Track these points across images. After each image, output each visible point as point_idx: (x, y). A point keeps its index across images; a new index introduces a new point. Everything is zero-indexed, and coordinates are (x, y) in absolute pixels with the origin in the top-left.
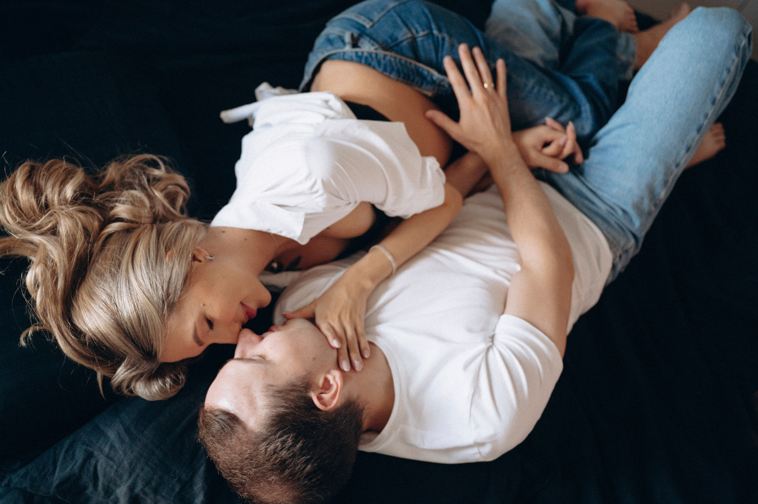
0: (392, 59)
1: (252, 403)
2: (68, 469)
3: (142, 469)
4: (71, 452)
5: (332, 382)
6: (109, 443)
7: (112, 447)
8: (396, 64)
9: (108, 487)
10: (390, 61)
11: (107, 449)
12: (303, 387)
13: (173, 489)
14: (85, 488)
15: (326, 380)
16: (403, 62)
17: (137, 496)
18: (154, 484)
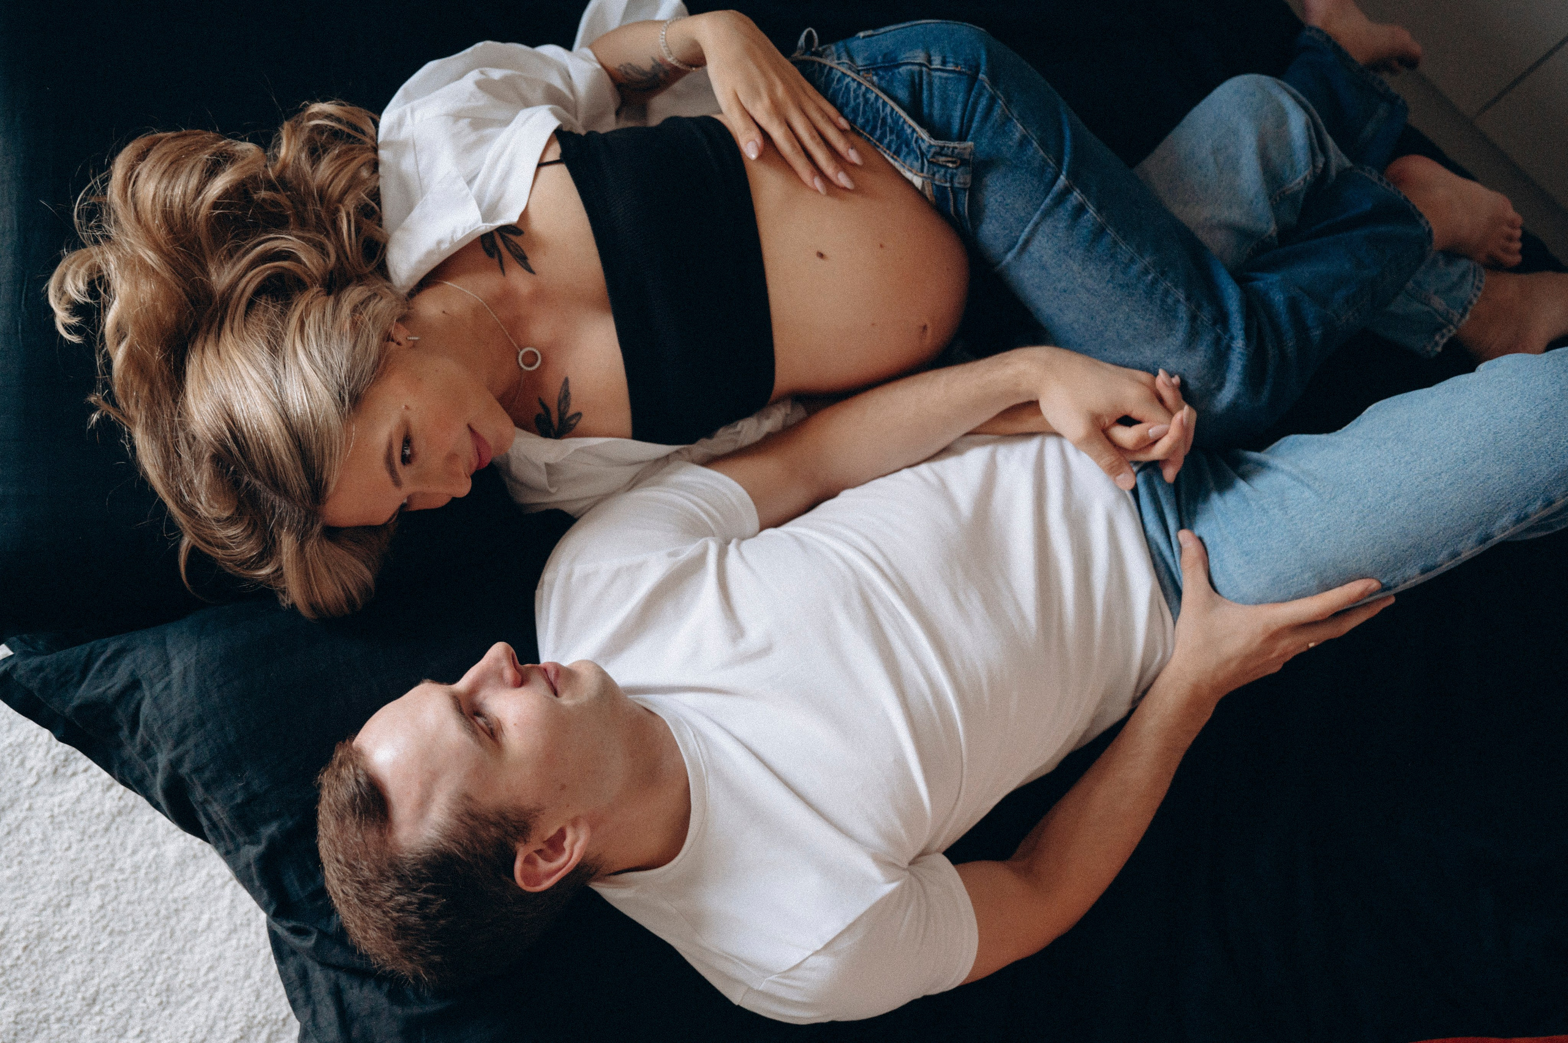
0: (854, 85)
1: (423, 804)
2: (100, 690)
3: (196, 746)
4: (112, 666)
5: (567, 844)
6: (167, 679)
7: (168, 686)
8: (856, 97)
9: (149, 745)
10: (847, 86)
11: (159, 686)
12: (514, 826)
13: (232, 797)
14: (119, 728)
15: (561, 834)
16: (872, 97)
17: (181, 780)
18: (207, 774)
